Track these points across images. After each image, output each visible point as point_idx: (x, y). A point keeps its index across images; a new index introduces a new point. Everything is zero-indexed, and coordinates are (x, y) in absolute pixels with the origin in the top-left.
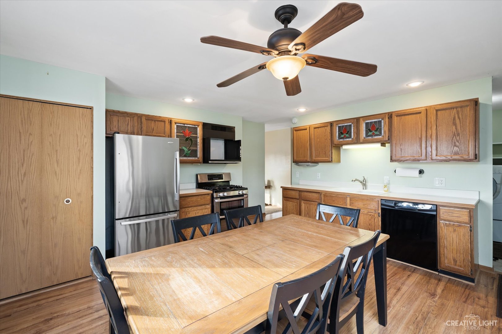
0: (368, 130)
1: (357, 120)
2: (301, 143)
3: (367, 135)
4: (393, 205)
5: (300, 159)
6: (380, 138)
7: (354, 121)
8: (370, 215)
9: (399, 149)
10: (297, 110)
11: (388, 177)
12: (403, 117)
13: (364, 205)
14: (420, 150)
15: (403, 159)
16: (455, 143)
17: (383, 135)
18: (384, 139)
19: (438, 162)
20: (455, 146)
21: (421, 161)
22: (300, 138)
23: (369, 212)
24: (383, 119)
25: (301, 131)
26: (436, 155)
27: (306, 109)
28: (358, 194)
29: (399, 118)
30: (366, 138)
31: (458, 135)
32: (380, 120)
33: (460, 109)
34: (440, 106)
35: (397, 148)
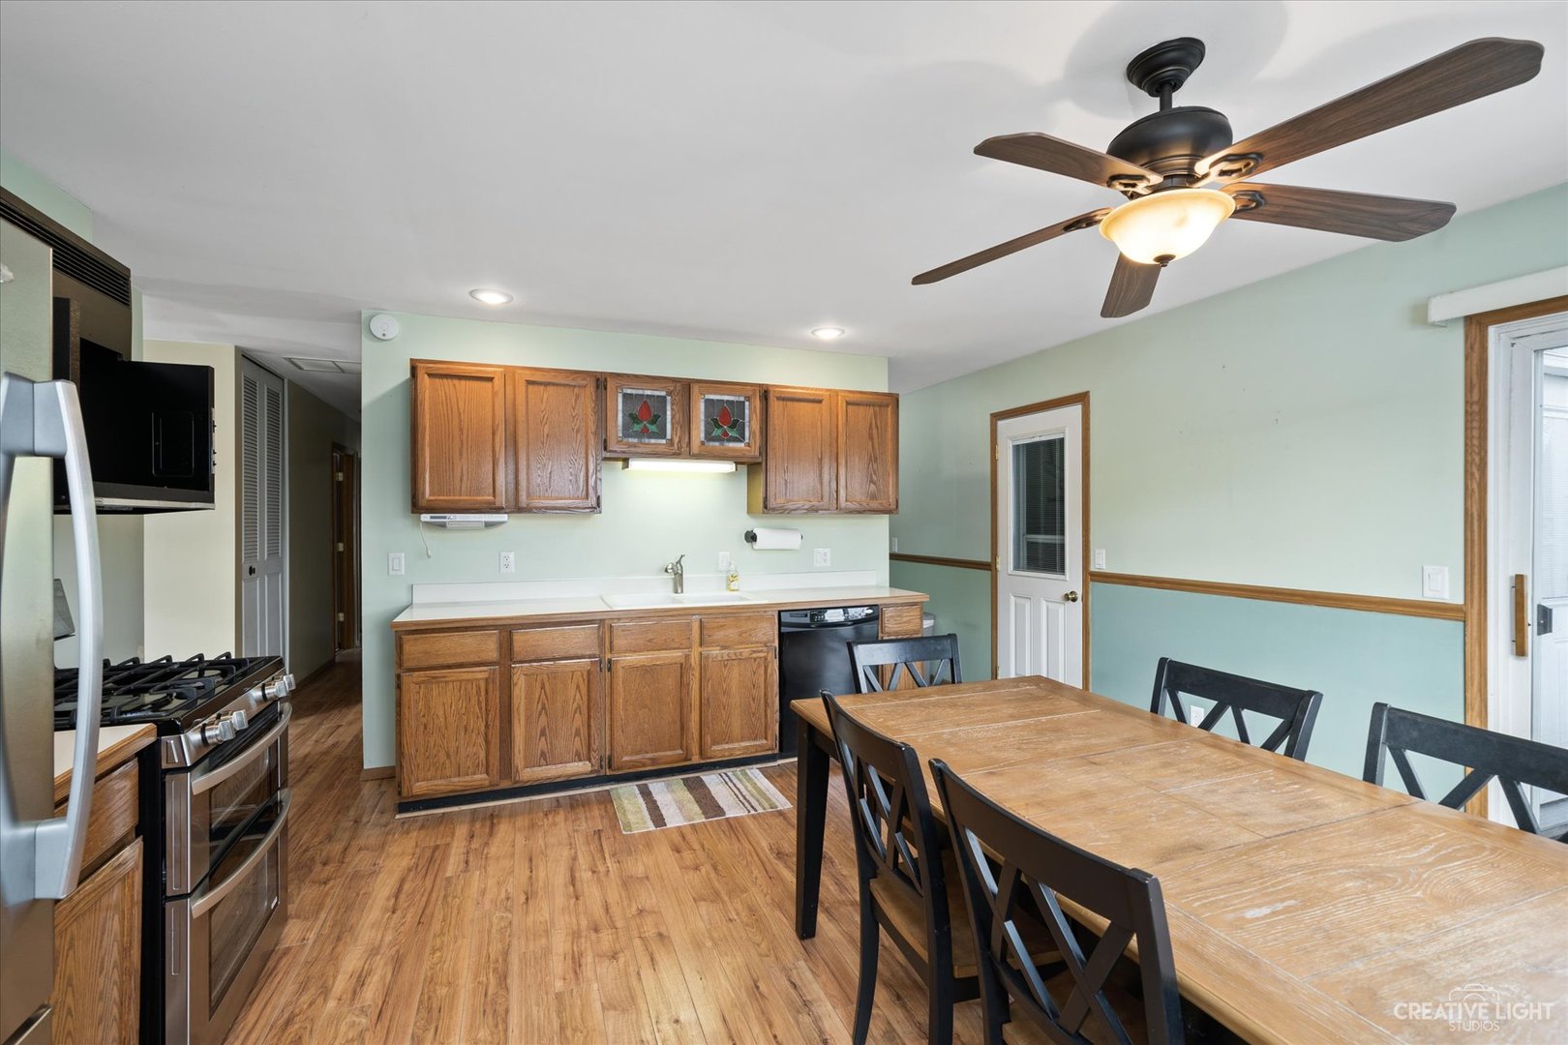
0: (713, 422)
1: (685, 388)
2: (461, 430)
3: (709, 437)
4: (807, 620)
5: (457, 498)
6: (741, 450)
7: (675, 387)
8: (755, 659)
9: (783, 482)
10: (471, 293)
11: (728, 553)
12: (789, 403)
13: (740, 635)
14: (819, 486)
15: (790, 506)
16: (871, 475)
17: (747, 441)
18: (750, 451)
19: (847, 515)
20: (872, 481)
21: (820, 512)
22: (455, 410)
23: (754, 652)
24: (748, 398)
25: (463, 382)
26: (846, 501)
27: (506, 295)
28: (728, 607)
29: (781, 403)
30: (706, 444)
31: (876, 460)
32: (742, 399)
33: (877, 409)
34: (851, 395)
35: (778, 478)
